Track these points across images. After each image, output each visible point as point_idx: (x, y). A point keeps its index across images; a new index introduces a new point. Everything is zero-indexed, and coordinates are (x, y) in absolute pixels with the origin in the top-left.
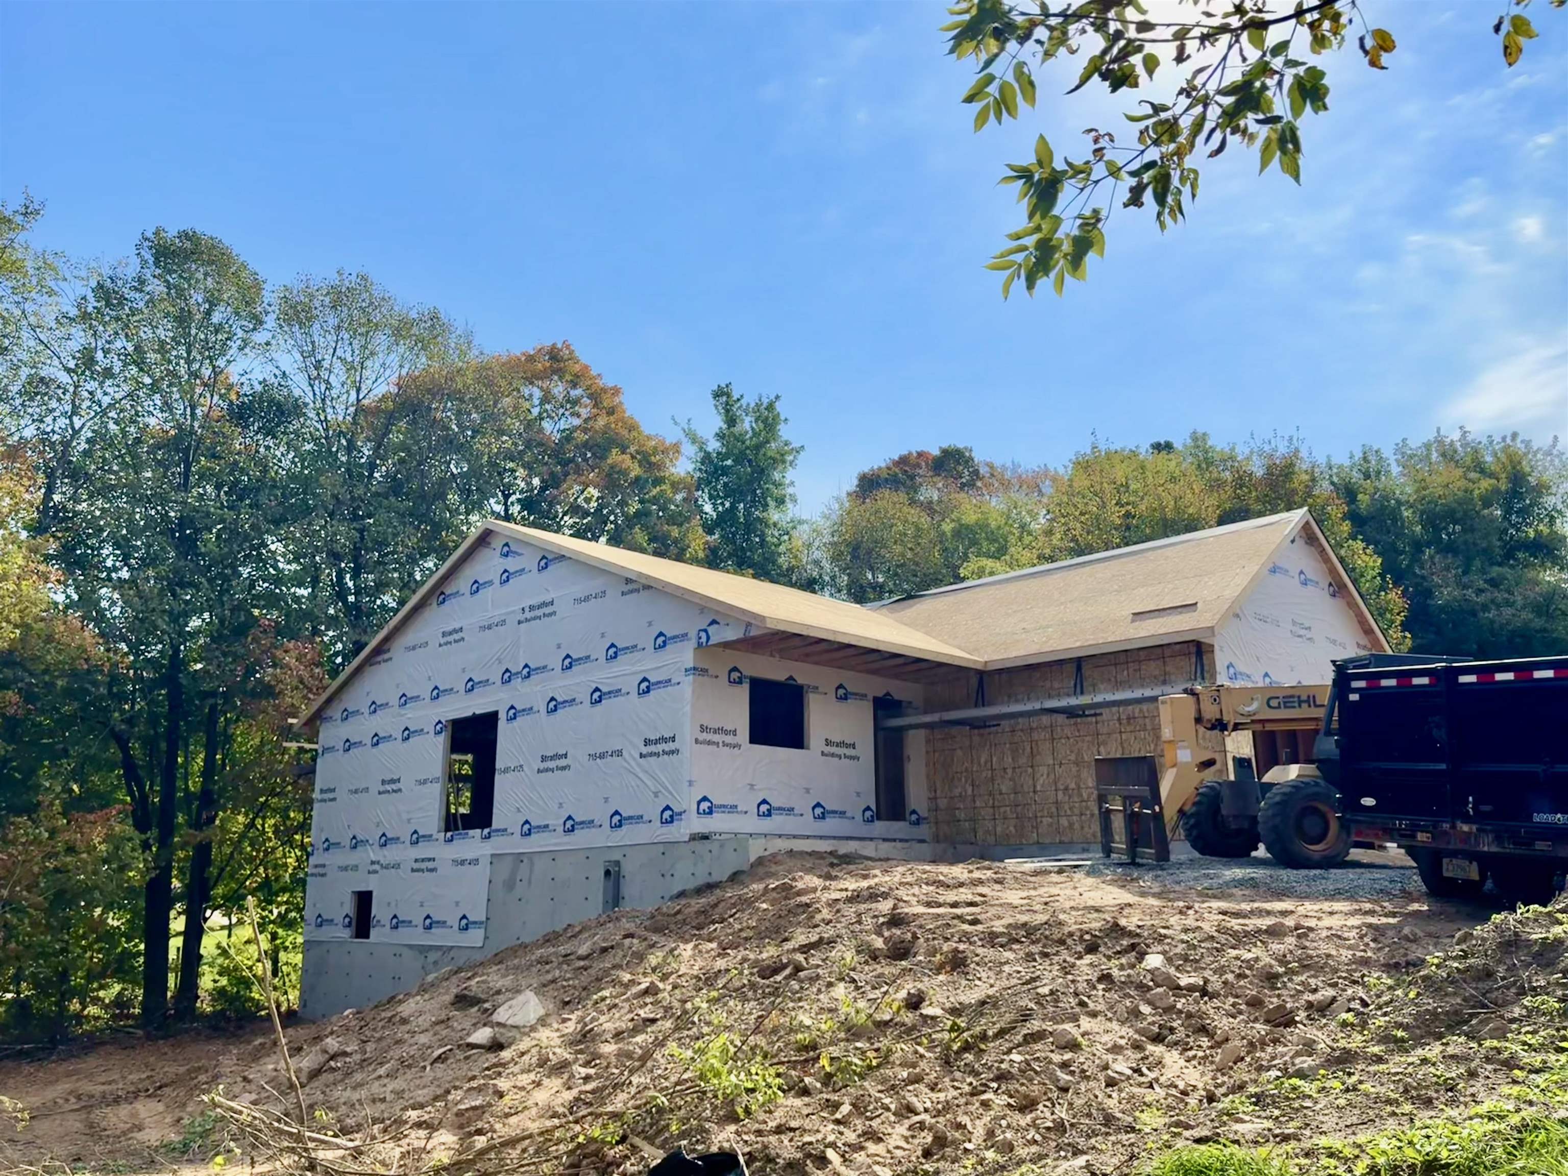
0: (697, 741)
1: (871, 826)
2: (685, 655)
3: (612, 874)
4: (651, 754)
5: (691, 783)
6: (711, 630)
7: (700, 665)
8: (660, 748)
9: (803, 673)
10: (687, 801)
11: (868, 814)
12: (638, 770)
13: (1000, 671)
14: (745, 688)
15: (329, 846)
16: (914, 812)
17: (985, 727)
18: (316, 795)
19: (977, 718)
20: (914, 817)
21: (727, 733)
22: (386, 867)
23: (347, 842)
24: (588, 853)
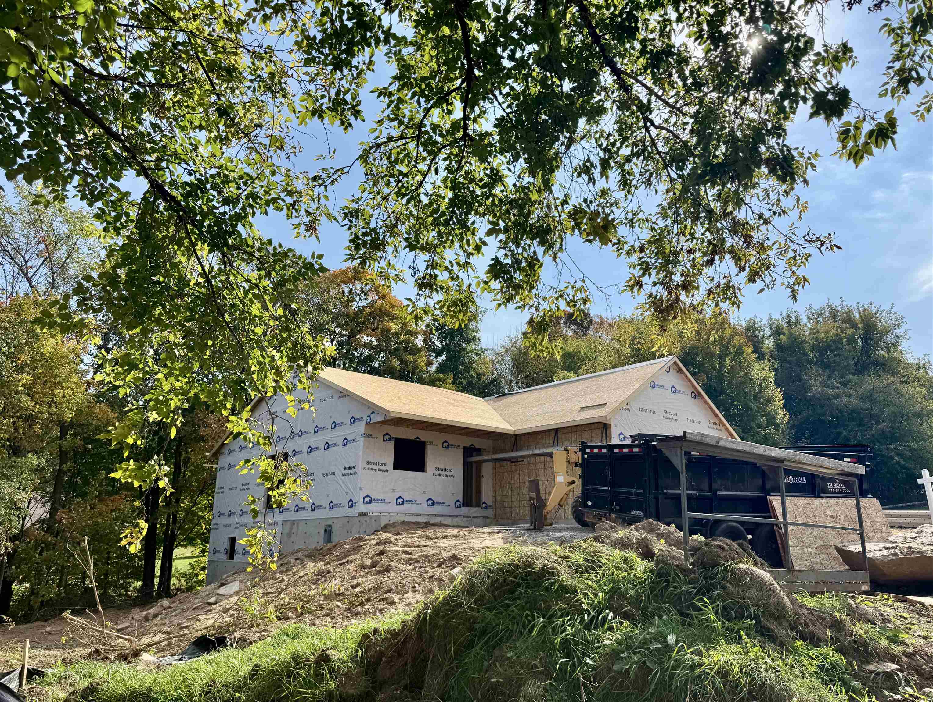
0: (364, 469)
1: (459, 510)
2: (361, 427)
3: (328, 532)
4: (346, 474)
5: (361, 489)
6: (372, 416)
7: (369, 432)
8: (350, 471)
9: (423, 436)
10: (359, 498)
11: (458, 504)
12: (341, 482)
13: (525, 434)
14: (393, 442)
15: (221, 515)
16: (484, 503)
17: (517, 461)
18: (217, 490)
19: (513, 458)
20: (484, 505)
21: (381, 464)
22: (241, 526)
23: (227, 514)
24: (319, 521)
